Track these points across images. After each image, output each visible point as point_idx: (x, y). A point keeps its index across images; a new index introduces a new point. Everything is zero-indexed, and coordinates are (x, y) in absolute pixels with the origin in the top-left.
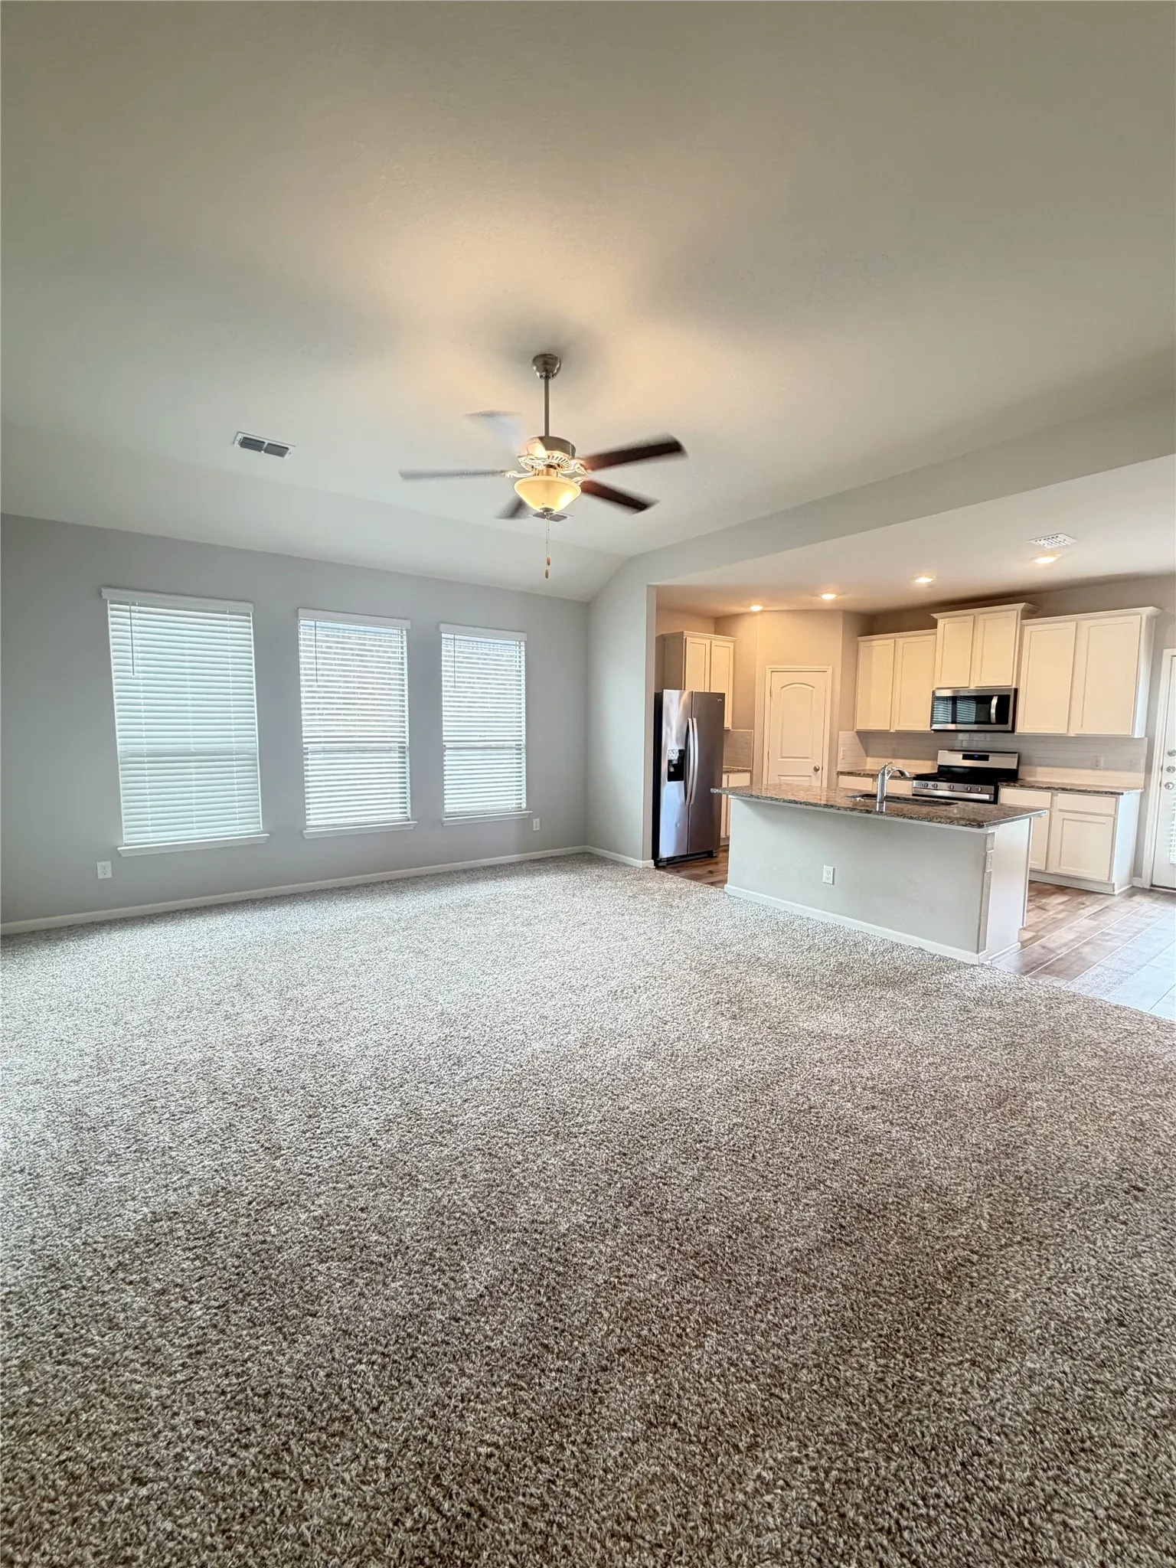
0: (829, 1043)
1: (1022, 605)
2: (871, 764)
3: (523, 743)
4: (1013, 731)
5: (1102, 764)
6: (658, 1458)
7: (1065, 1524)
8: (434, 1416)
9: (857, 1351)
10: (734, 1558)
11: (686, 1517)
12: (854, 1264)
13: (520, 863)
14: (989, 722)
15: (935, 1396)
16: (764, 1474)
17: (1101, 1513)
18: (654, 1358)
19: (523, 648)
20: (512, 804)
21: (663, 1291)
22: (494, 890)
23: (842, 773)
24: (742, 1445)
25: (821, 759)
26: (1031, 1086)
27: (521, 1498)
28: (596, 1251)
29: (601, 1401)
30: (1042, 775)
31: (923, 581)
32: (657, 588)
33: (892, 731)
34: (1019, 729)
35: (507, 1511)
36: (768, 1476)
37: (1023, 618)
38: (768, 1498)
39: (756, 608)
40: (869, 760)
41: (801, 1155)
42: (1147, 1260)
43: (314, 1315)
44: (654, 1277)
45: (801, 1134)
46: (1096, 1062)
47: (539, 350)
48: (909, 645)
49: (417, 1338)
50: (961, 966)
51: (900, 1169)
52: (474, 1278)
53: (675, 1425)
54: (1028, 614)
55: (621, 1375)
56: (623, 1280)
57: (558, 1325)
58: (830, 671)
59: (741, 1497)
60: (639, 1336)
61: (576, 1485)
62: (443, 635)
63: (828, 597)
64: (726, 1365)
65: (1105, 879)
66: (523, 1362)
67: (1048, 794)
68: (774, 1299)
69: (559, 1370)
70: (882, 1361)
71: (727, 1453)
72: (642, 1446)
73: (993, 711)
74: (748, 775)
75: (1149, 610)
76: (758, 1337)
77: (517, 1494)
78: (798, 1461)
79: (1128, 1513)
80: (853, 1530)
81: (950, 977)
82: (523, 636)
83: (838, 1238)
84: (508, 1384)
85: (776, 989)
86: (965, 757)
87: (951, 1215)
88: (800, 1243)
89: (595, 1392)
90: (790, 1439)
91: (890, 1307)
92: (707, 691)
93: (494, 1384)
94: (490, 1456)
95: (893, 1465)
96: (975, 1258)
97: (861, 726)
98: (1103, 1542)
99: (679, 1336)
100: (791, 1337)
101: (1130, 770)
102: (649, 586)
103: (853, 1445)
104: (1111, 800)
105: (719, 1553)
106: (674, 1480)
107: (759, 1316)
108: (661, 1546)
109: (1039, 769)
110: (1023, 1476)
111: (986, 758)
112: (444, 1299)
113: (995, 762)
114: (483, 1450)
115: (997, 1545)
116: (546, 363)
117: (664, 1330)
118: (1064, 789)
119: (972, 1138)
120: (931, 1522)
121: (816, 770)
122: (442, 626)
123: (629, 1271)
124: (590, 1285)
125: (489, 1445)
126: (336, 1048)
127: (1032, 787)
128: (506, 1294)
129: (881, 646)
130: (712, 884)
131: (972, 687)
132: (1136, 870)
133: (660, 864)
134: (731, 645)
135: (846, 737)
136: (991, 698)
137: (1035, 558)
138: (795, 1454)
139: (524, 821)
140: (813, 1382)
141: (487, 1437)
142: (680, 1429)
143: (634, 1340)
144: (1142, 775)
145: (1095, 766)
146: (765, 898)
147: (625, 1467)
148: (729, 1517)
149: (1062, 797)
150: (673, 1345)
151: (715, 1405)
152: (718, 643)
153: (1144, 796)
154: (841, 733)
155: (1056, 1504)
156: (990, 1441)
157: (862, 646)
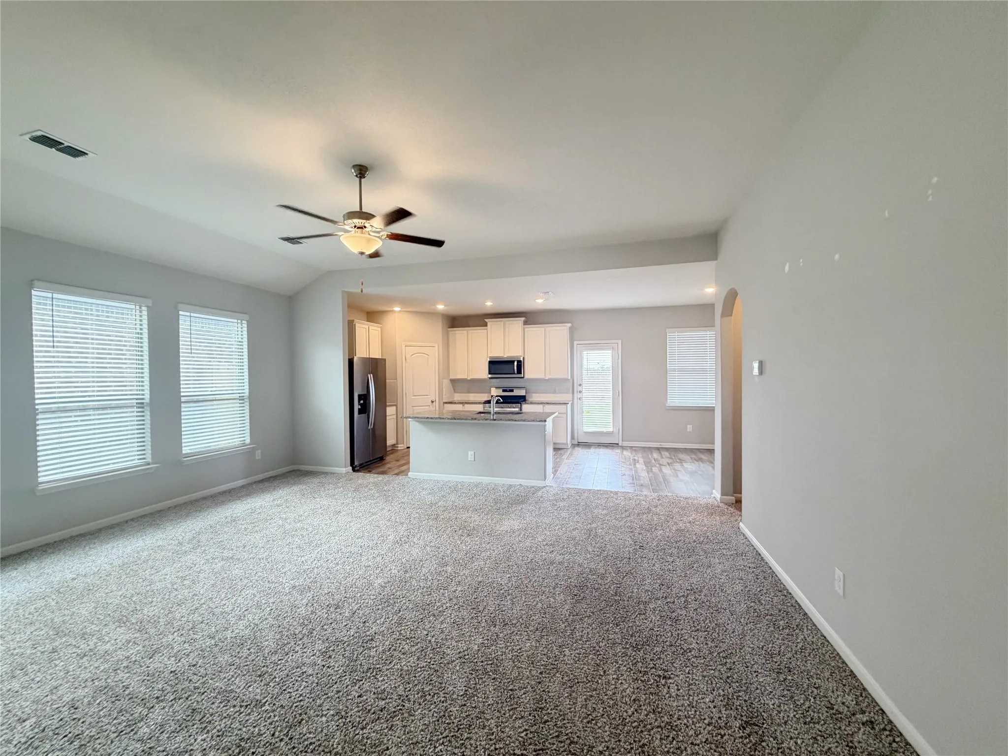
0: (517, 533)
1: (523, 319)
2: (457, 397)
3: (247, 394)
4: (523, 378)
5: (557, 391)
6: (581, 694)
7: (684, 639)
8: (491, 740)
9: (610, 629)
10: (624, 702)
11: (603, 703)
12: (588, 605)
13: (250, 484)
14: (514, 374)
15: (638, 628)
16: (614, 676)
17: (689, 632)
18: (553, 668)
19: (245, 325)
20: (237, 442)
21: (536, 647)
22: (248, 506)
23: (446, 403)
24: (602, 673)
25: (434, 396)
26: (594, 525)
27: (550, 737)
28: (498, 648)
29: (549, 692)
30: (534, 397)
31: (489, 304)
32: (347, 293)
33: (469, 379)
34: (526, 377)
35: (550, 743)
36: (615, 676)
37: (524, 325)
38: (620, 681)
39: (397, 309)
40: (456, 395)
41: (542, 578)
42: (657, 566)
43: (388, 749)
44: (529, 644)
45: (536, 571)
46: (605, 512)
47: (359, 162)
48: (476, 333)
49: (453, 723)
50: (540, 488)
51: (577, 569)
52: (455, 688)
53: (578, 683)
54: (525, 323)
55: (548, 680)
56: (519, 652)
57: (509, 680)
58: (437, 346)
59: (613, 686)
60: (542, 665)
61: (564, 719)
62: (181, 313)
63: (440, 307)
64: (578, 656)
65: (565, 442)
66: (508, 700)
67: (541, 406)
68: (575, 628)
69: (524, 694)
70: (618, 628)
71: (599, 678)
72: (574, 694)
73: (515, 368)
74: (395, 407)
75: (569, 325)
76: (580, 642)
77: (548, 736)
78: (619, 667)
79: (693, 628)
80: (646, 673)
81: (540, 494)
82: (247, 317)
83: (578, 599)
84: (509, 710)
85: (476, 518)
86: (504, 391)
87: (603, 576)
88: (567, 607)
89: (544, 691)
90: (612, 663)
91: (608, 612)
92: (368, 357)
93: (504, 714)
94: (526, 735)
95: (642, 652)
96: (619, 586)
97: (452, 377)
98: (693, 638)
99: (555, 657)
100: (590, 636)
101: (567, 393)
102: (343, 292)
103: (629, 653)
104: (565, 406)
105: (620, 704)
106: (591, 696)
107: (574, 636)
108: (603, 715)
109: (534, 395)
110: (669, 634)
111: (512, 391)
112: (449, 702)
113: (517, 393)
114: (523, 735)
115: (676, 653)
116: (360, 170)
117: (549, 658)
118: (547, 403)
119: (590, 549)
120: (659, 658)
121: (432, 402)
122: (180, 305)
123: (518, 647)
124: (507, 661)
125: (523, 732)
126: (229, 634)
127: (531, 403)
128: (476, 684)
129: (460, 335)
130: (397, 474)
131: (505, 356)
132: (573, 438)
133: (356, 469)
134: (380, 329)
135: (446, 383)
136: (513, 362)
137: (535, 300)
138: (617, 666)
139: (248, 453)
140: (605, 645)
141: (519, 730)
142: (581, 682)
143: (542, 667)
144: (571, 395)
145: (555, 392)
146: (435, 476)
147: (574, 703)
148: (614, 694)
149: (547, 406)
150: (556, 661)
151: (585, 669)
152: (373, 328)
153: (572, 405)
154: (444, 380)
155: (680, 636)
156: (657, 631)
157: (450, 333)
